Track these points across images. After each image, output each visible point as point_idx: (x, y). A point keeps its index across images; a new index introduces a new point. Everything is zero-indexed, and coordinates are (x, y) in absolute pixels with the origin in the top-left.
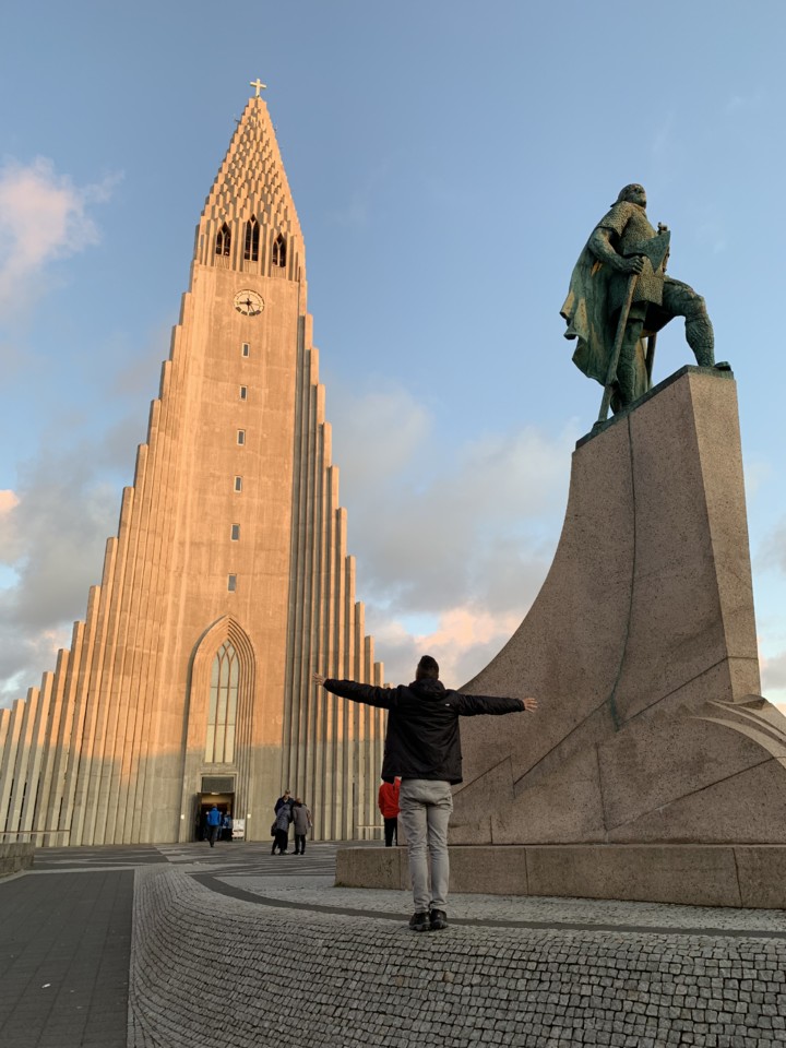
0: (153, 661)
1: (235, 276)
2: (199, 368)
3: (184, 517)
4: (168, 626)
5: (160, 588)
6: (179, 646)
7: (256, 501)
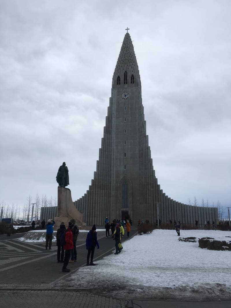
0: (109, 186)
1: (122, 90)
2: (115, 116)
3: (114, 153)
4: (112, 178)
5: (110, 170)
6: (115, 183)
7: (129, 146)
